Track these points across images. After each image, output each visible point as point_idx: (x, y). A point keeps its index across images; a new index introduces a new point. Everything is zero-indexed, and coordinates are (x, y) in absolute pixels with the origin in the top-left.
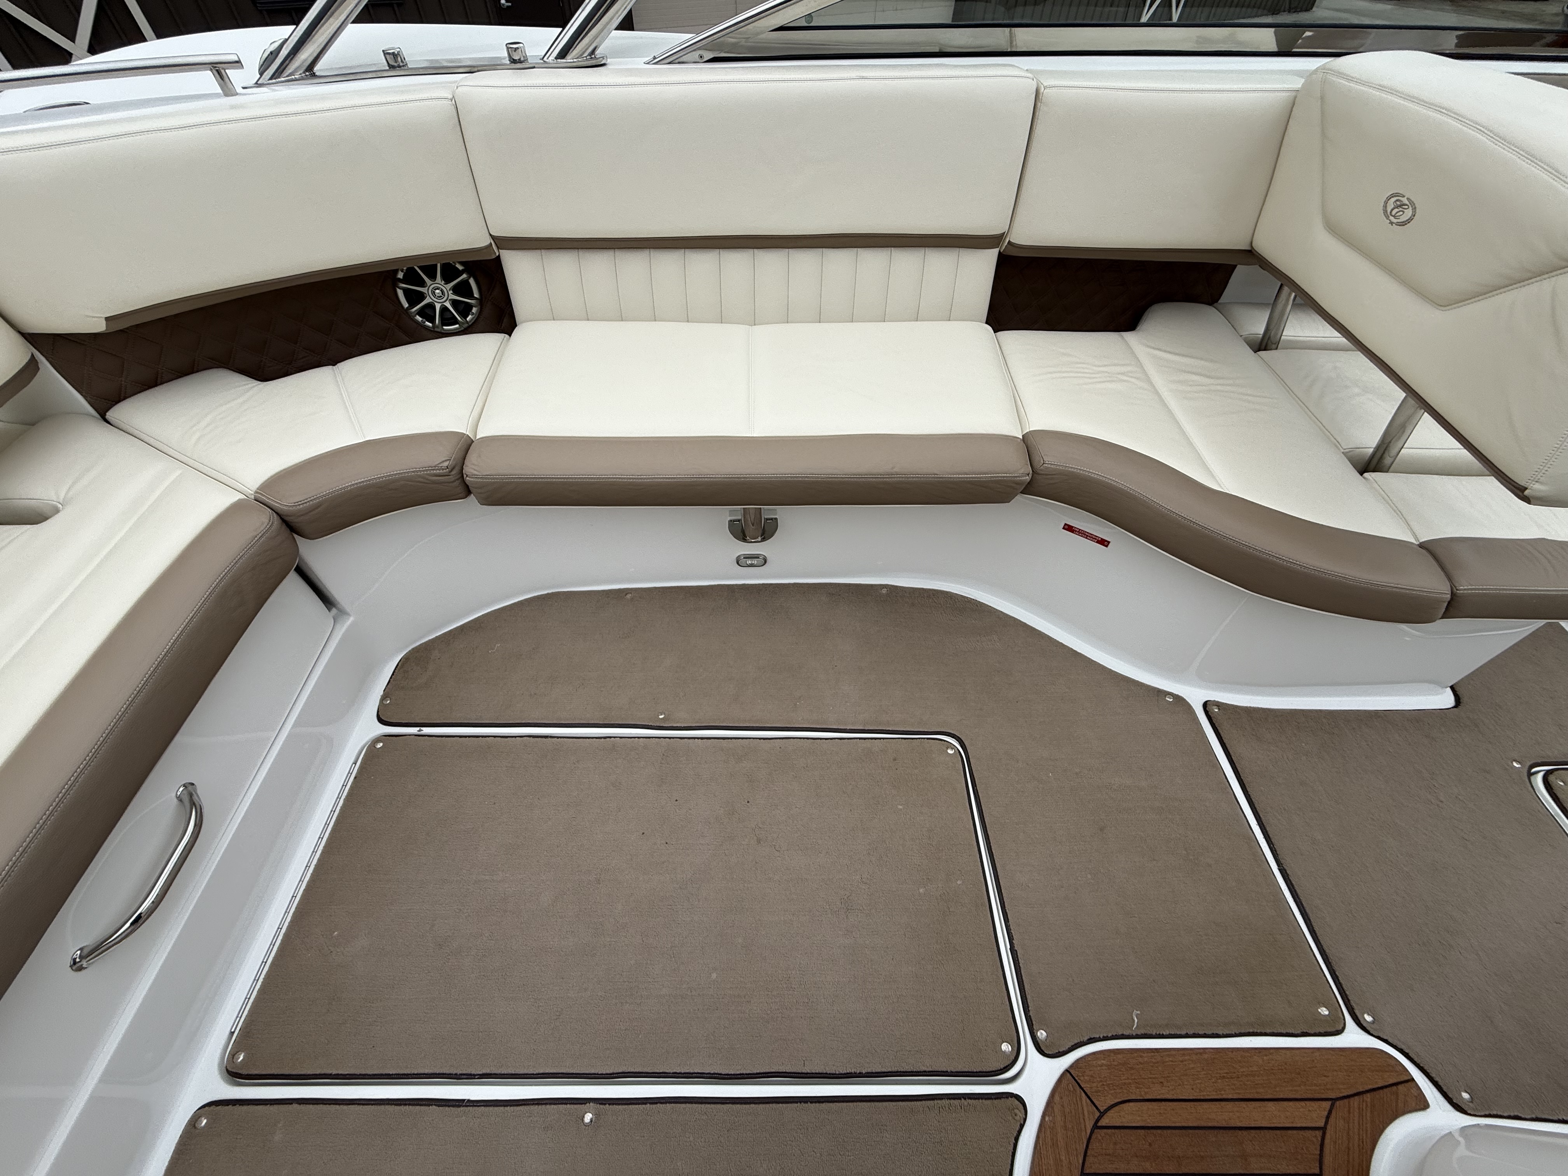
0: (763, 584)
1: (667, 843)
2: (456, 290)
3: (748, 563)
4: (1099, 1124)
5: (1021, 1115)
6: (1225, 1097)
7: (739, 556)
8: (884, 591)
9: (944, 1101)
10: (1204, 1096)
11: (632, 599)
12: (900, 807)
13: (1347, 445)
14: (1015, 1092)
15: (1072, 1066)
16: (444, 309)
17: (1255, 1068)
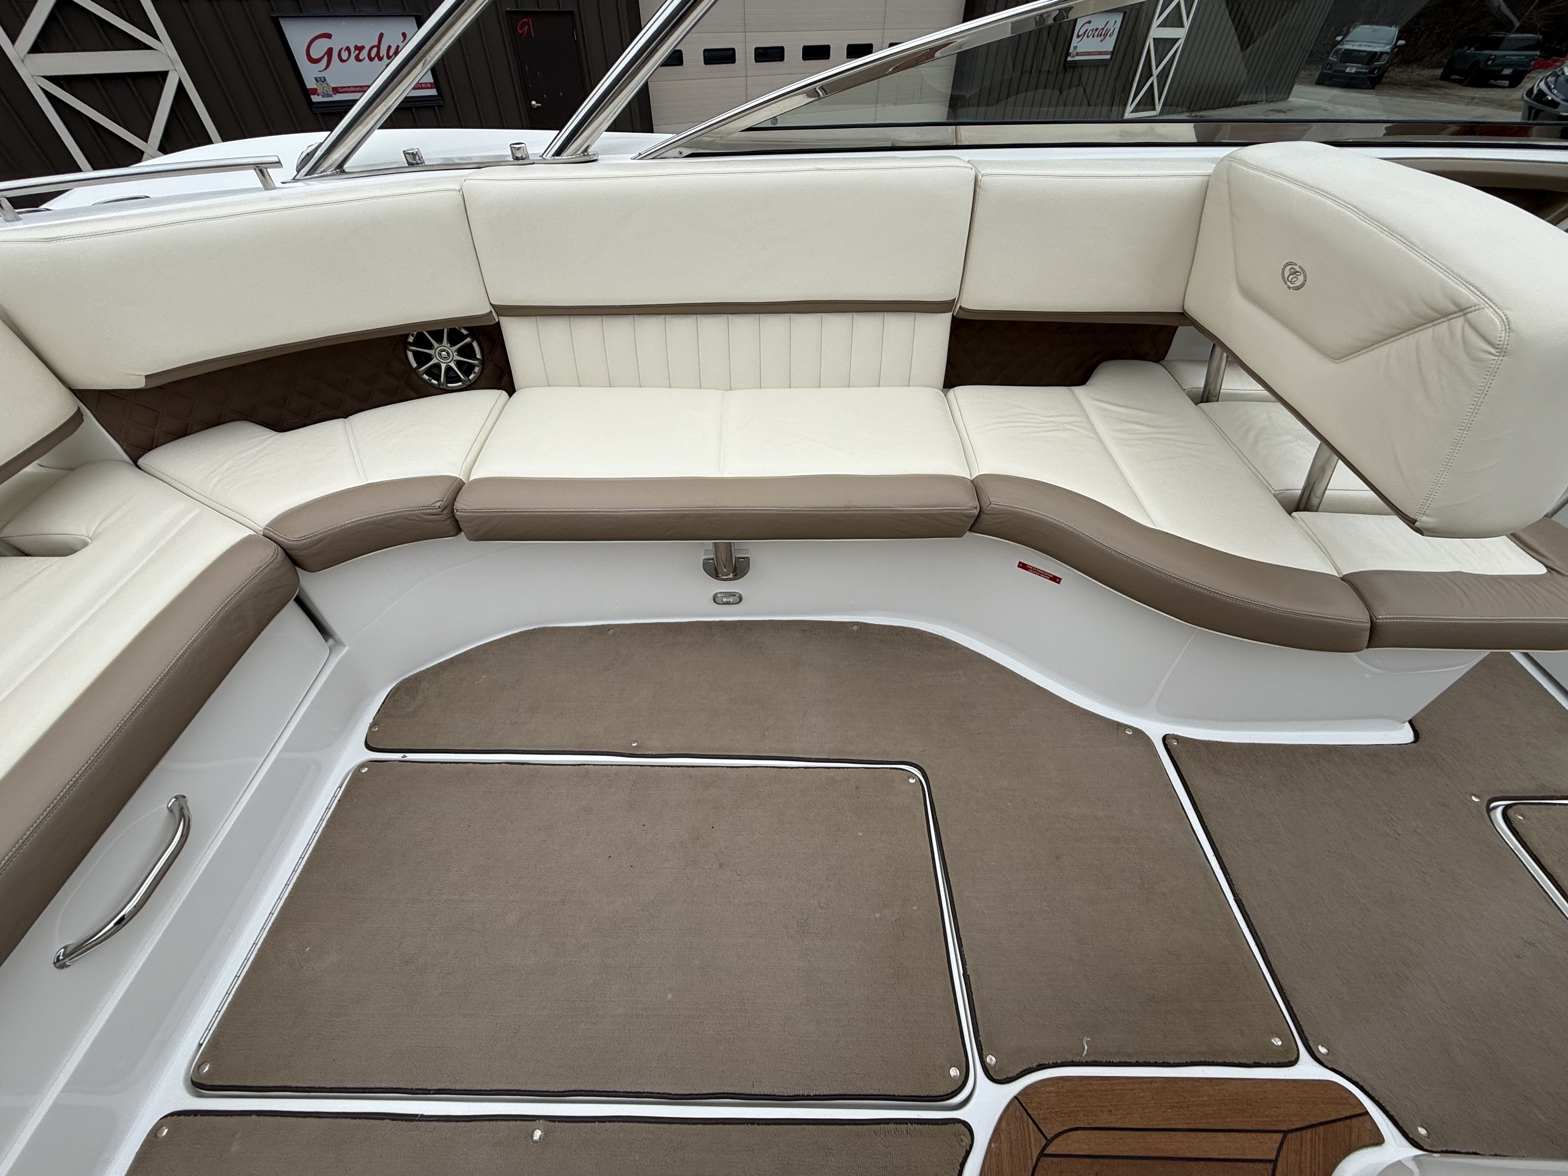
0: (739, 621)
1: (632, 866)
2: (460, 352)
3: (724, 600)
4: (1046, 1152)
5: (967, 1141)
6: (1174, 1126)
7: (716, 594)
8: (855, 628)
9: (890, 1125)
10: (1153, 1125)
11: (614, 634)
12: (860, 834)
13: (1278, 486)
14: (962, 1118)
15: (1020, 1093)
16: (449, 369)
17: (1206, 1098)
